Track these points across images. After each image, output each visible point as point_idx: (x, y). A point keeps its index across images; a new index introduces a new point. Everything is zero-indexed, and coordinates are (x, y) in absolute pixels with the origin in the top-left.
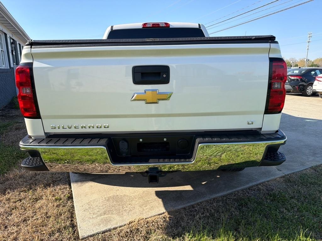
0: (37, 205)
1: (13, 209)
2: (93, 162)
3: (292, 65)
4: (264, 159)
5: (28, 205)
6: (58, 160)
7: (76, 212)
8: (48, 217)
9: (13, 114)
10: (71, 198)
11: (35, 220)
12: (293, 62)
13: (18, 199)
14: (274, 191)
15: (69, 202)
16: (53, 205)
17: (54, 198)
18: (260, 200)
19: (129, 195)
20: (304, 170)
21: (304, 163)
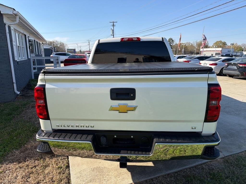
0: (46, 172)
1: (31, 173)
2: (83, 149)
3: (243, 50)
4: (203, 155)
5: (40, 171)
6: (59, 146)
7: (72, 178)
8: (53, 181)
9: (30, 95)
10: (68, 167)
11: (45, 183)
12: (244, 47)
13: (34, 166)
14: (213, 171)
15: (67, 170)
16: (57, 172)
17: (57, 167)
18: (202, 178)
19: (107, 167)
20: (240, 153)
21: (241, 147)
